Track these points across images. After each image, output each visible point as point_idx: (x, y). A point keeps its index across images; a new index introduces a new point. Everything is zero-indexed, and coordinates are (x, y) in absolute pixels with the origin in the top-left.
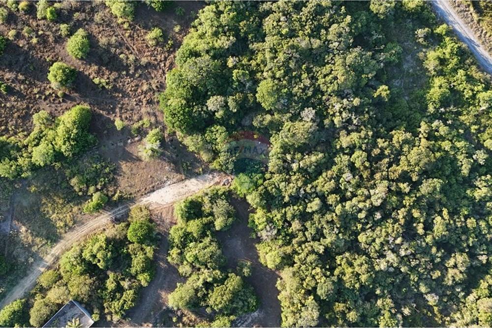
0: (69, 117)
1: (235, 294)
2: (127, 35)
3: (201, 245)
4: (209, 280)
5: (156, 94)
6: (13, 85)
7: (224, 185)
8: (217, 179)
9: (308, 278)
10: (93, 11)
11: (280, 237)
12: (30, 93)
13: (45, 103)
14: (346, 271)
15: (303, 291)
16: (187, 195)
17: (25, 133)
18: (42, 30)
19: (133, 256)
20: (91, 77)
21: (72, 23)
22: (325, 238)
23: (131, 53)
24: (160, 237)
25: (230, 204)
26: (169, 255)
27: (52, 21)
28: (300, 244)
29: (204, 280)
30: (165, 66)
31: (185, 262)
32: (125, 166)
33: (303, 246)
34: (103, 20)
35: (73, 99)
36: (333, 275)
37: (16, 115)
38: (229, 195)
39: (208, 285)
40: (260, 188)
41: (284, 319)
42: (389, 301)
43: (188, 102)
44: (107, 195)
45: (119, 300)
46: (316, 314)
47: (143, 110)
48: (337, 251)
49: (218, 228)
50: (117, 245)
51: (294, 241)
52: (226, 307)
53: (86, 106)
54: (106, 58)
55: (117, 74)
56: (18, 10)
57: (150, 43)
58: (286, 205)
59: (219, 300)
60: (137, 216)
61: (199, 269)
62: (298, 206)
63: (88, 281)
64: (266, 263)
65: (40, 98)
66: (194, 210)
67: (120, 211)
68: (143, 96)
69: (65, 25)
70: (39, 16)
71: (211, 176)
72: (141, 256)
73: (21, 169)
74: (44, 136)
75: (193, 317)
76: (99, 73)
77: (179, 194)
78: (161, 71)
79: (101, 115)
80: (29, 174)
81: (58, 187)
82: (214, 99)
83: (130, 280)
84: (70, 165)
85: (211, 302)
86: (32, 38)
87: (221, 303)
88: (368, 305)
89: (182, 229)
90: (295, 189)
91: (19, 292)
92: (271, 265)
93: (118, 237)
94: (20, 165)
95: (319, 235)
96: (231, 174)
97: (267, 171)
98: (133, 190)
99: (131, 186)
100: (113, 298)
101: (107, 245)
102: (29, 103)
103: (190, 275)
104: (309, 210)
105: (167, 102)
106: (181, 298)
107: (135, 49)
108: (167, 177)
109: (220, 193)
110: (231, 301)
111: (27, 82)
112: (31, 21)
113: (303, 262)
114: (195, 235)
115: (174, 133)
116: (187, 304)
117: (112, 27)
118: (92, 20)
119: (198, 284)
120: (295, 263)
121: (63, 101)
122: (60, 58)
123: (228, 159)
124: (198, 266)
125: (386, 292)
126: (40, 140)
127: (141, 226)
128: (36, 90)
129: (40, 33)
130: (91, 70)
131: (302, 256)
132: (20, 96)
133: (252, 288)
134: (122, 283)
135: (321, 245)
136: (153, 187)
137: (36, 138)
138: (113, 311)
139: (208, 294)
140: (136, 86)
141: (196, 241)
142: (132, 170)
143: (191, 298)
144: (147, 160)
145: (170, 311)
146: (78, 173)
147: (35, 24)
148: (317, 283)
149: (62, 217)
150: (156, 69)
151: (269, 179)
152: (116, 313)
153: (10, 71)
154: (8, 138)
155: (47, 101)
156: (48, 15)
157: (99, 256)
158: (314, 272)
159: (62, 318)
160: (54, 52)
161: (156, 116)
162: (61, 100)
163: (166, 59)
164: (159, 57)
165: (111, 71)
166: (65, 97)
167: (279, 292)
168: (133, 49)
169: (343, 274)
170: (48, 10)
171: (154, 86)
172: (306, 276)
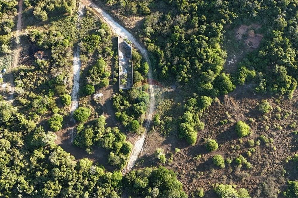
0: (194, 135)
1: (85, 139)
2: (209, 182)
3: (111, 142)
4: (98, 135)
5: (178, 173)
6: (221, 126)
7: (124, 169)
8: (128, 168)
9: (65, 169)
10: (229, 178)
11: (88, 173)
12: (214, 130)
13: (206, 132)
14: (54, 186)
15: (63, 164)
16: (132, 153)
17: (201, 117)
18: (235, 153)
19: (129, 117)
20: (203, 155)
21: (229, 165)
22: (72, 189)
23: (201, 178)
24: (127, 131)
25: (115, 164)
26: (118, 129)
27: (236, 159)
28: (79, 178)
29: (99, 133)
30: (186, 186)
31: (111, 132)
32: (162, 139)
33: (77, 178)
34: (222, 178)
35: (200, 142)
36: (57, 180)
37: (210, 119)
38: (118, 168)
39: (96, 133)
40: (110, 181)
41: (61, 149)
42: (30, 192)
43: (165, 182)
44: (156, 126)
45: (119, 101)
46: (52, 161)
47: (176, 164)
48: (64, 189)
49: (111, 153)
50: (137, 115)
51: (82, 176)
52: (84, 132)
53: (194, 144)
54: (206, 166)
55: (197, 166)
56: (249, 150)
57: (199, 188)
58: (96, 185)
59: (88, 132)
60: (141, 129)
61: (104, 135)
62: (91, 189)
63: (134, 97)
64: (84, 160)
65: (210, 132)
66: (125, 150)
67: (148, 125)
68: (181, 168)
69: (230, 162)
70: (241, 156)
71: (131, 167)
72: (126, 119)
73: (189, 106)
74: (195, 122)
75: (91, 120)
76: (202, 159)
77: (135, 150)
78: (186, 183)
79: (186, 147)
80: (185, 107)
81: (173, 112)
82: (157, 193)
83: (122, 110)
84: (177, 122)
85: (90, 129)
86: (234, 147)
87: (87, 132)
88: (36, 183)
89: (123, 140)
90: (98, 193)
91: (150, 75)
92: (82, 160)
93: (139, 117)
94: (190, 106)
95: (75, 188)
96: (125, 176)
97: (114, 190)
98: (150, 136)
99: (153, 136)
100: (121, 100)
101: (140, 112)
102: (211, 127)
103: (105, 130)
104: (87, 192)
105: (171, 174)
106: (101, 121)
107: (201, 181)
108: (145, 151)
109: (122, 165)
110: (84, 136)
111: (219, 132)
112: (241, 152)
113: (72, 173)
114: (116, 143)
115: (158, 167)
116: (97, 121)
117: (217, 179)
118: (225, 174)
119: (100, 130)
120: (75, 170)
121: (202, 138)
122: (219, 150)
123: (131, 178)
124: (106, 135)
125: (34, 194)
126: (194, 119)
127: (136, 127)
128: (213, 132)
129: (234, 151)
130: (206, 157)
131: (74, 175)
132: (216, 126)
133: (81, 147)
134: (123, 107)
135: (71, 185)
136: (146, 143)
137: (196, 119)
138: (117, 97)
139: (94, 130)
140: (187, 169)
141: (114, 141)
142: (158, 141)
143: (98, 124)
144: (157, 149)
145: (100, 114)
146: (172, 123)
147: (239, 152)
148: (61, 171)
149: (162, 106)
150: (188, 182)
151: (111, 187)
152: (116, 97)
153: (227, 129)
154: (204, 110)
155: (206, 133)
156: (238, 159)
157: (138, 107)
158: (65, 173)
159: (130, 81)
160: (223, 150)
161: (170, 166)
162: (203, 138)
163: (189, 189)
164: (191, 187)
165: (200, 164)
166: (203, 140)
167: (71, 155)
168: (202, 180)
169: (54, 184)
170: (241, 161)
171: (182, 175)
172: (67, 170)
